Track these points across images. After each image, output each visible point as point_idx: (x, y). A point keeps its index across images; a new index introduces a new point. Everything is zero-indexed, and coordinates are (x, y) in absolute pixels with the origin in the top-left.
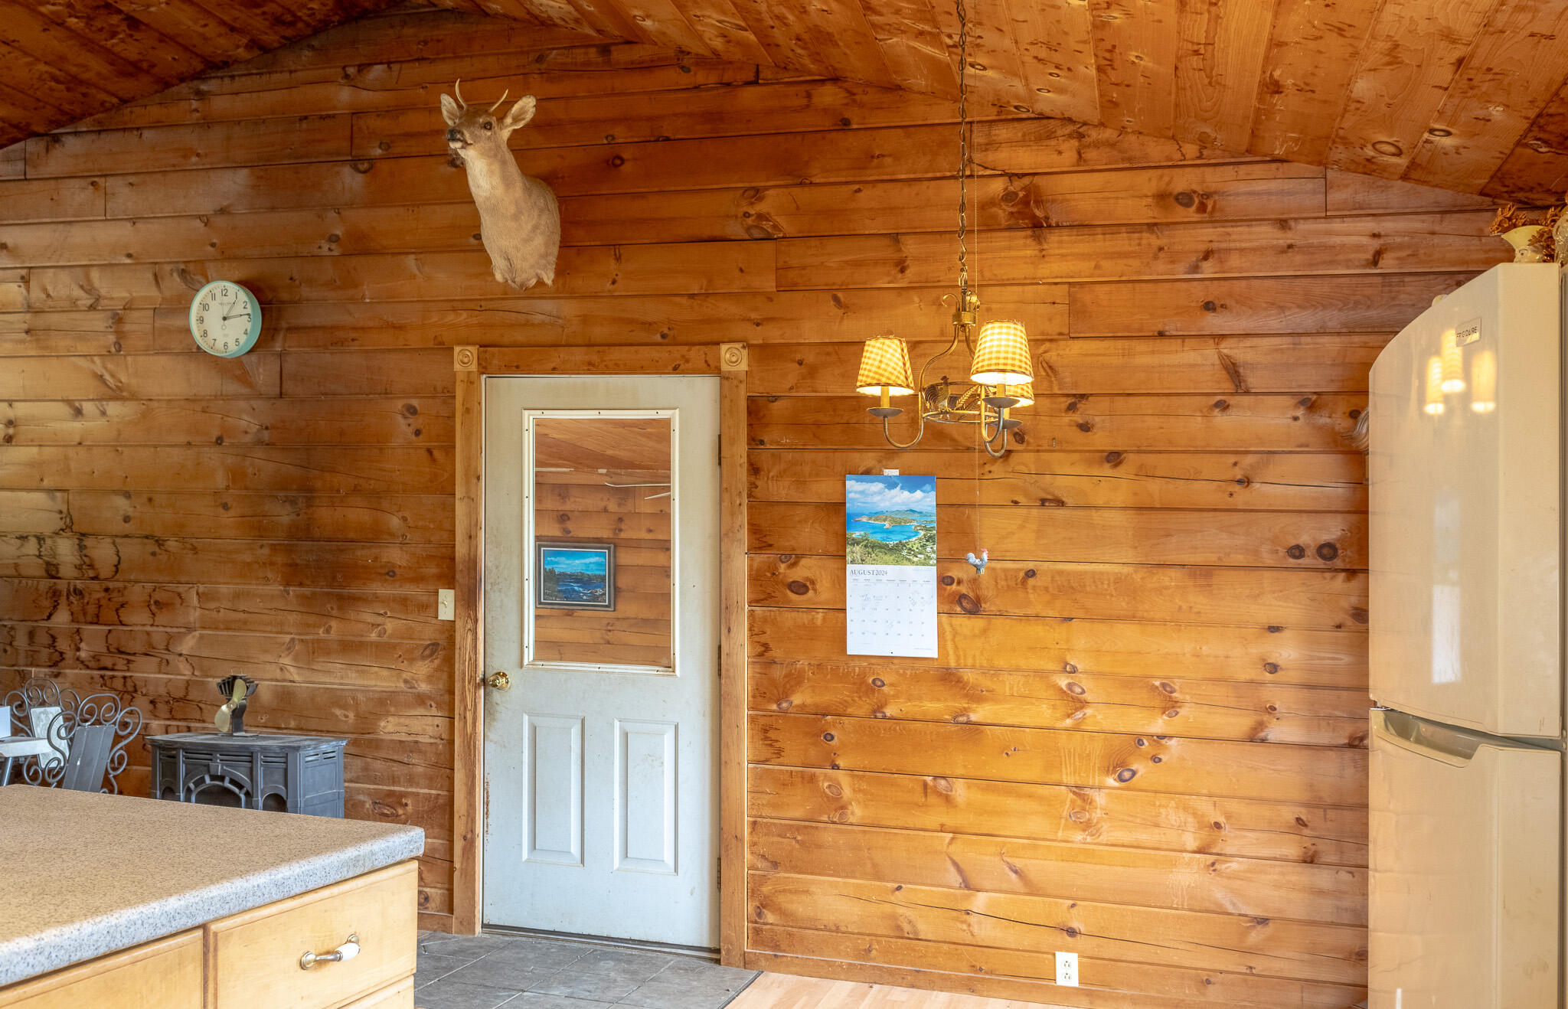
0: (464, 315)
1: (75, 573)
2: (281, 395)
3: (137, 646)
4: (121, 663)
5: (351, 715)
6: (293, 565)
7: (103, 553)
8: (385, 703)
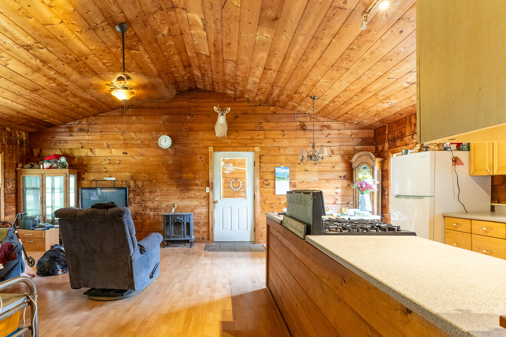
0: (210, 142)
1: (134, 187)
2: (176, 155)
3: (147, 200)
4: (144, 203)
5: (190, 209)
6: (178, 184)
7: (140, 183)
8: (196, 207)
